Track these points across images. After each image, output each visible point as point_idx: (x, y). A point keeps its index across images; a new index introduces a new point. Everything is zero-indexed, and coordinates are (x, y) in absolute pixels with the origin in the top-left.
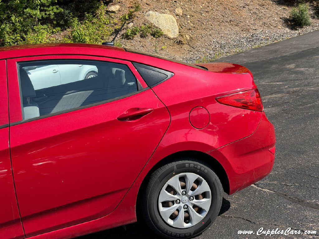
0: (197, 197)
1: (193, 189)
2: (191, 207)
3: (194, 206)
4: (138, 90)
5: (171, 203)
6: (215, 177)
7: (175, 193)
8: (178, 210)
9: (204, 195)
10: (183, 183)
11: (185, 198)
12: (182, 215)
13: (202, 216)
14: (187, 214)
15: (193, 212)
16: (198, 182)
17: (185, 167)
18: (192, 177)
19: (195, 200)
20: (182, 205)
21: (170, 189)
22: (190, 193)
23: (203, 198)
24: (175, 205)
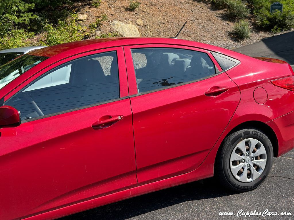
0: (256, 158)
1: (254, 152)
2: (252, 165)
3: (255, 165)
4: (216, 73)
5: (238, 162)
6: (269, 143)
7: (242, 154)
8: (243, 168)
9: (261, 157)
10: (248, 147)
11: (248, 159)
12: (246, 172)
13: (260, 173)
14: (249, 172)
15: (253, 169)
16: (257, 146)
17: (249, 134)
18: (254, 142)
19: (255, 160)
20: (246, 164)
21: (238, 151)
22: (252, 155)
23: (260, 159)
24: (241, 164)
